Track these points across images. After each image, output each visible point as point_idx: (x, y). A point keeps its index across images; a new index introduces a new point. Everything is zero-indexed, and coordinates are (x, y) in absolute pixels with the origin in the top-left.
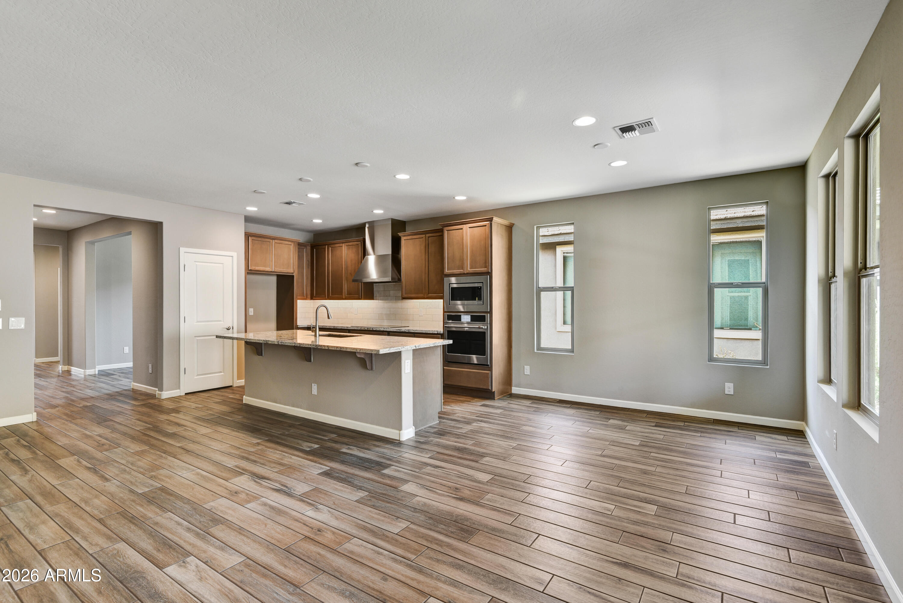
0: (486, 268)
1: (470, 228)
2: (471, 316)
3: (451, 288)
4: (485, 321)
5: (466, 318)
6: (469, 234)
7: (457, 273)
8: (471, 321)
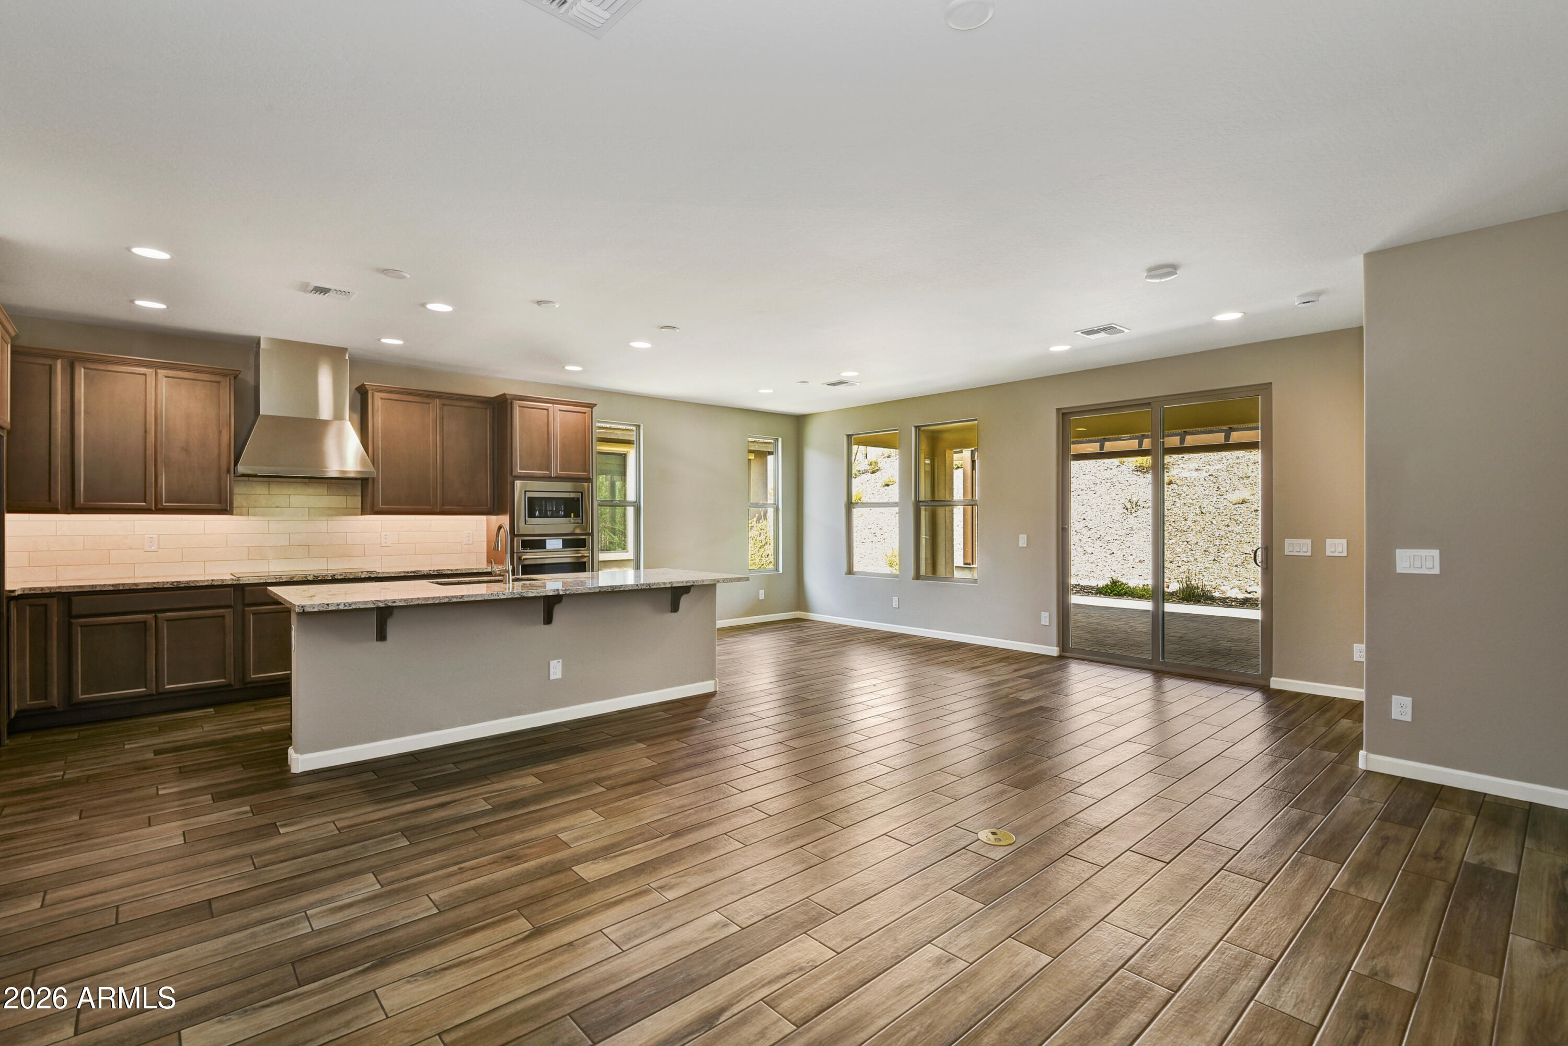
0: (585, 472)
1: (560, 410)
2: (563, 539)
3: (528, 498)
4: (585, 547)
5: (554, 544)
6: (558, 419)
7: (538, 475)
8: (563, 548)
